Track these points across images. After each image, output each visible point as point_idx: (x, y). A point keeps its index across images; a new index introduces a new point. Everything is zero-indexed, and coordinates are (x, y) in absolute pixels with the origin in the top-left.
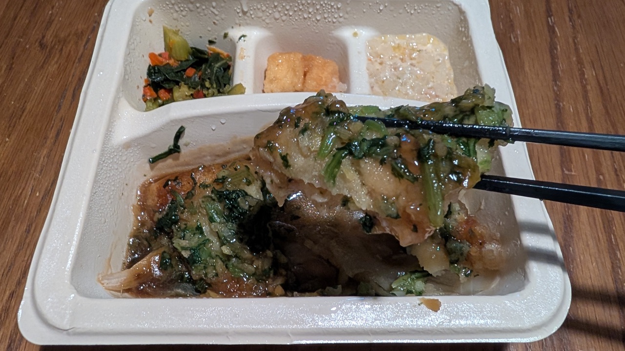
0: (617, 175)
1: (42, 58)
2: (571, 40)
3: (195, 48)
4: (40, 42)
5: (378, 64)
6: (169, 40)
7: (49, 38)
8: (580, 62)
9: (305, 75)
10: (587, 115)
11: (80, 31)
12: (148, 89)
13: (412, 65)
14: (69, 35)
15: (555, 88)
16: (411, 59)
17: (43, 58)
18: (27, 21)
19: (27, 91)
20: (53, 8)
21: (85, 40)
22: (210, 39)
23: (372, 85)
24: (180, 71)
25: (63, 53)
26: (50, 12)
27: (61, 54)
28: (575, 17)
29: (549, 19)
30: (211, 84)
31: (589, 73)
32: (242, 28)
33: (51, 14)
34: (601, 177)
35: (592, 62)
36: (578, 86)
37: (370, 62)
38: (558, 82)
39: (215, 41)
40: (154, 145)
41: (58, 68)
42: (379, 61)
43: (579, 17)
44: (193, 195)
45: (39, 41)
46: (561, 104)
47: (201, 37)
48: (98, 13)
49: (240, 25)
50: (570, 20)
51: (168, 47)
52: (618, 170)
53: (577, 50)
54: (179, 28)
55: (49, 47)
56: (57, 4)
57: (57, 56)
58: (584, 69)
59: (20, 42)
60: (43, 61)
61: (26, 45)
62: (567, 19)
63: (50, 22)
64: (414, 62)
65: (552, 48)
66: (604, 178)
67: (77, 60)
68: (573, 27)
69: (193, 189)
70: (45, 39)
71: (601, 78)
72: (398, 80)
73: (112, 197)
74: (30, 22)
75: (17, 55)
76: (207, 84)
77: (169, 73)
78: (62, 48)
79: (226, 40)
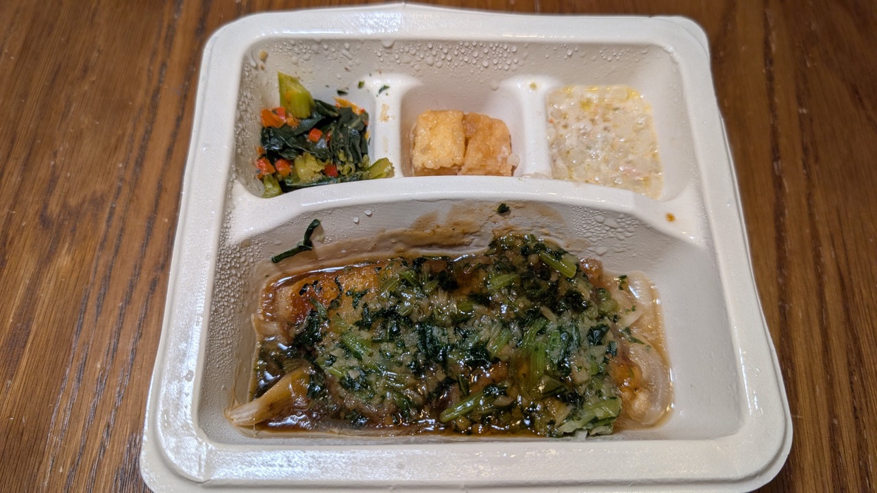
0: (856, 417)
1: (46, 243)
2: (804, 201)
3: (320, 102)
4: (42, 216)
5: (562, 128)
6: (287, 90)
7: (54, 208)
8: (815, 236)
9: (466, 143)
10: (821, 321)
11: (99, 194)
12: (264, 162)
13: (606, 129)
14: (83, 202)
15: (780, 280)
16: (606, 120)
17: (49, 242)
18: (19, 179)
19: (31, 300)
20: (55, 155)
21: (108, 210)
22: (340, 89)
23: (554, 158)
24: (302, 135)
25: (77, 234)
26: (53, 163)
27: (74, 235)
28: (812, 160)
29: (775, 164)
30: (346, 156)
31: (827, 255)
32: (383, 75)
33: (54, 166)
34: (836, 422)
35: (832, 236)
36: (811, 276)
37: (551, 125)
38: (783, 271)
39: (346, 91)
40: (279, 242)
41: (72, 259)
42: (563, 123)
43: (817, 160)
44: (338, 305)
45: (39, 213)
46: (787, 306)
47: (327, 86)
48: (123, 162)
49: (380, 72)
50: (805, 166)
51: (286, 100)
52: (858, 409)
53: (811, 215)
54: (299, 74)
55: (55, 224)
56: (61, 149)
57: (69, 239)
58: (820, 248)
59: (12, 214)
60: (49, 248)
61: (22, 221)
62: (800, 163)
63: (53, 181)
64: (607, 124)
65: (779, 214)
66: (839, 422)
67: (98, 247)
68: (808, 177)
69: (338, 297)
70: (49, 210)
71: (842, 260)
72: (588, 150)
73: (233, 311)
74: (23, 180)
75: (9, 239)
76: (342, 157)
77: (289, 138)
78: (75, 226)
79: (361, 90)
